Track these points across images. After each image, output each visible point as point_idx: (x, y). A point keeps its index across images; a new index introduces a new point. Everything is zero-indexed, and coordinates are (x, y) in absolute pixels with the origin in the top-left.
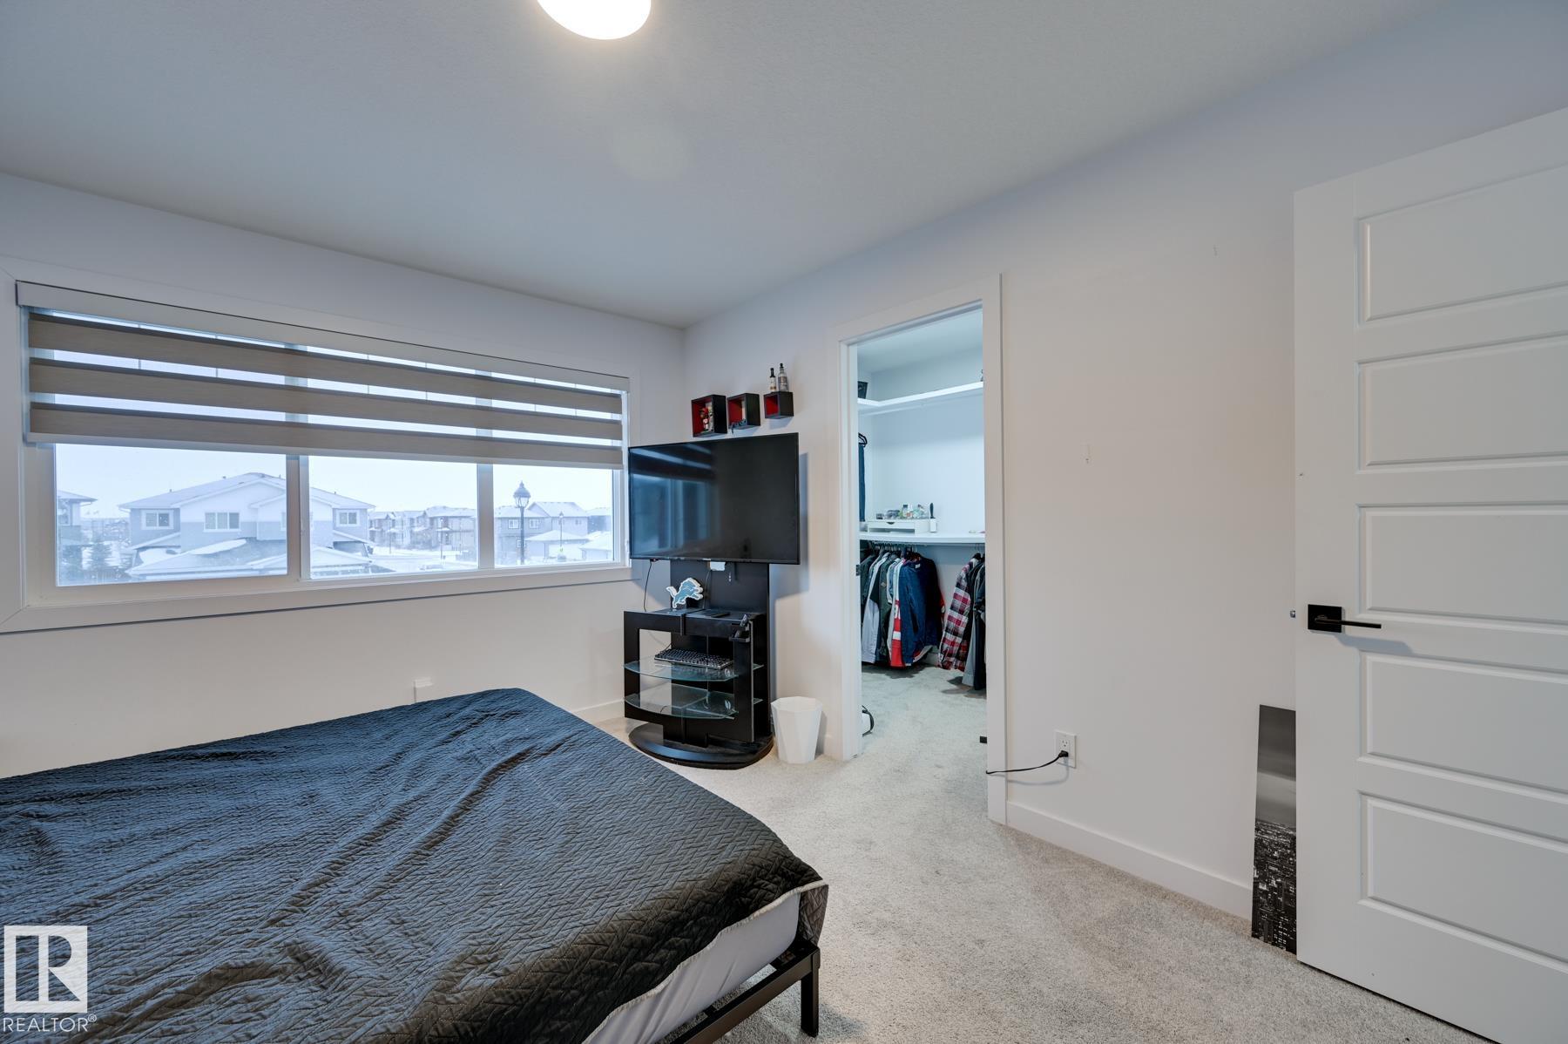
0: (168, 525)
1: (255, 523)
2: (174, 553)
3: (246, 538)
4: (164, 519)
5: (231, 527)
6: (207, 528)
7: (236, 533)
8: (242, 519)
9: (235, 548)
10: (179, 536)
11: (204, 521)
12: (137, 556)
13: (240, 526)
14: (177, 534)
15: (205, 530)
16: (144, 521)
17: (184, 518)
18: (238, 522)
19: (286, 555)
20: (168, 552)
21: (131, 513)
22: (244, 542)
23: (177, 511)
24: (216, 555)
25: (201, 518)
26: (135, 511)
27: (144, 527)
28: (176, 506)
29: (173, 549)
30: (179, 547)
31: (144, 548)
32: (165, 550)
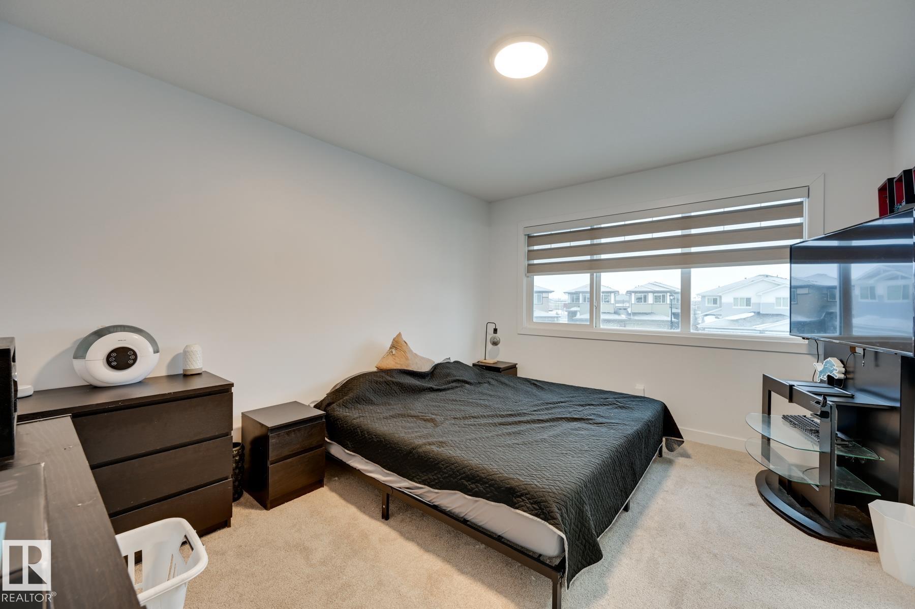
0: (716, 304)
1: (759, 304)
2: (718, 318)
3: (754, 312)
4: (715, 301)
5: (747, 306)
6: (734, 305)
7: (750, 309)
8: (752, 301)
9: (748, 317)
10: (721, 310)
11: (733, 302)
12: (703, 319)
13: (751, 304)
14: (720, 309)
15: (734, 307)
16: (707, 302)
17: (724, 300)
18: (750, 303)
19: (589, 314)
20: (716, 318)
21: (702, 298)
22: (753, 314)
23: (720, 297)
24: (737, 321)
25: (732, 301)
26: (703, 297)
27: (707, 305)
28: (720, 294)
29: (718, 316)
30: (721, 315)
31: (706, 315)
32: (714, 316)
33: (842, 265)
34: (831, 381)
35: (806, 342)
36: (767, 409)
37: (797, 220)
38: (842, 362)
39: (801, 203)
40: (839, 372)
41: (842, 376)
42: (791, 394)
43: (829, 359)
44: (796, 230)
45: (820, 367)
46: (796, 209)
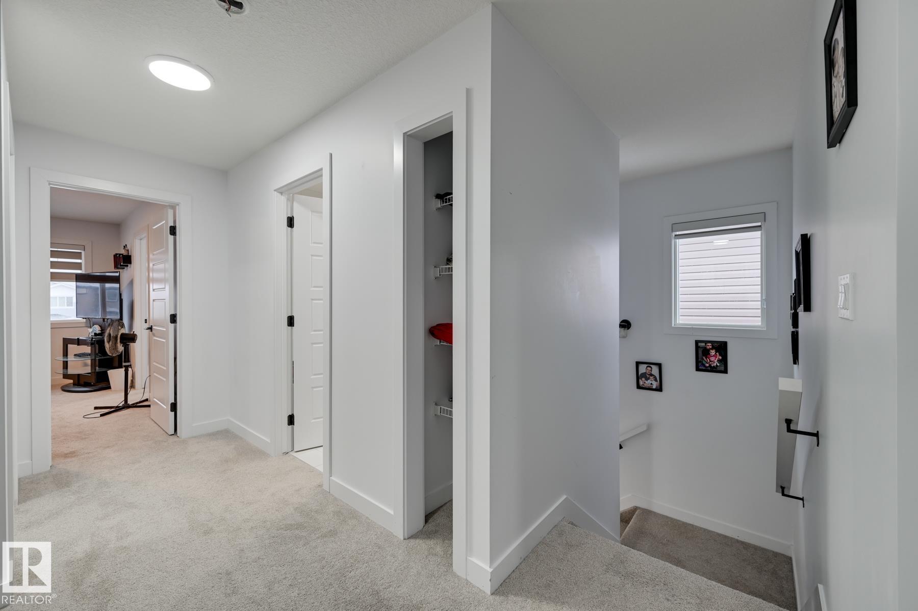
33: (102, 284)
34: (96, 334)
35: (85, 320)
36: (65, 354)
37: (79, 261)
38: (100, 326)
39: (81, 253)
40: (99, 331)
41: (100, 332)
42: (79, 342)
43: (95, 326)
44: (78, 266)
45: (90, 330)
46: (78, 256)
